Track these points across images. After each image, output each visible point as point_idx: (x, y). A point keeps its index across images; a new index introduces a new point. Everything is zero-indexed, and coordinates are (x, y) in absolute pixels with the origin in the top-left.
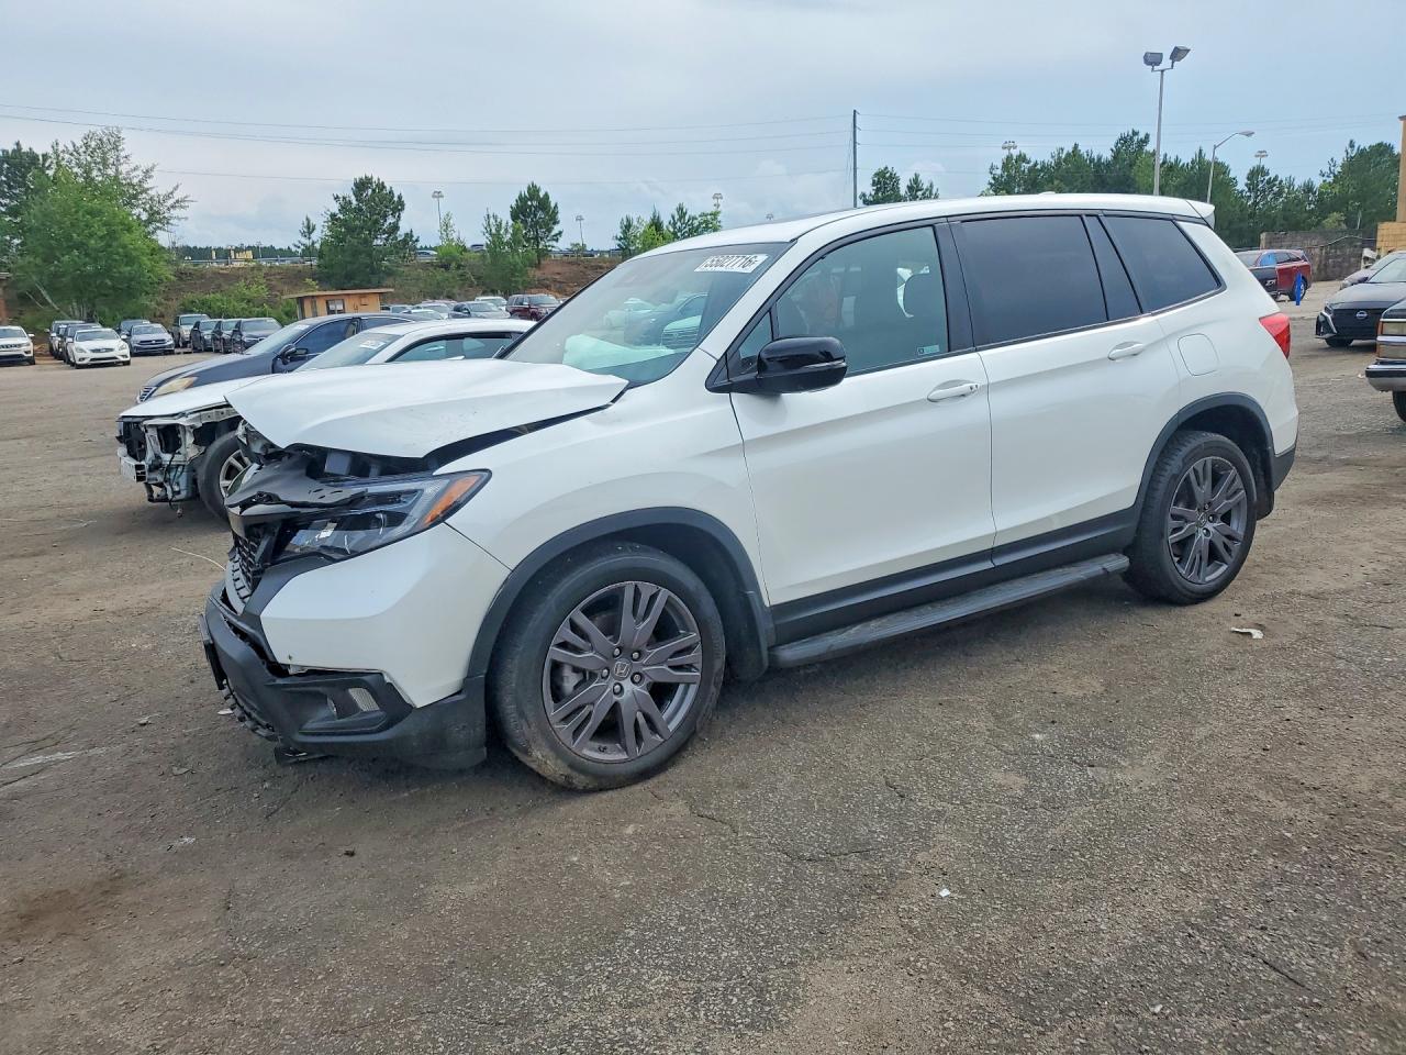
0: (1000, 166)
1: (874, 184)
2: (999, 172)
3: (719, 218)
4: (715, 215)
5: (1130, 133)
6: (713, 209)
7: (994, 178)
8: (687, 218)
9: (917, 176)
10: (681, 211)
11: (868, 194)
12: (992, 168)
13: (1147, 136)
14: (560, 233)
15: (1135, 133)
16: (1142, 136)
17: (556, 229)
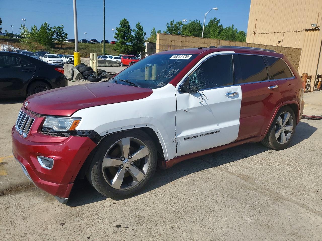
0: (170, 24)
2: (170, 26)
4: (62, 28)
5: (214, 19)
6: (61, 26)
7: (168, 28)
8: (49, 27)
9: (139, 23)
10: (46, 24)
11: (118, 28)
12: (168, 24)
13: (219, 20)
14: (1, 29)
15: (215, 19)
16: (218, 20)
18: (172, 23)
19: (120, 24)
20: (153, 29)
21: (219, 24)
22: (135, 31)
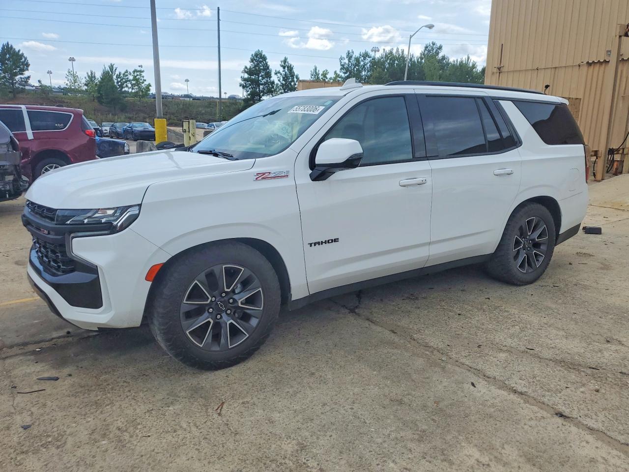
0: (345, 57)
1: (252, 61)
2: (346, 61)
3: (143, 74)
4: (141, 71)
6: (139, 69)
7: (341, 65)
8: (117, 73)
9: (287, 59)
10: (111, 67)
11: (248, 67)
12: (341, 59)
14: (29, 77)
17: (26, 74)
18: (349, 57)
19: (250, 60)
20: (314, 68)
21: (441, 55)
22: (279, 72)
